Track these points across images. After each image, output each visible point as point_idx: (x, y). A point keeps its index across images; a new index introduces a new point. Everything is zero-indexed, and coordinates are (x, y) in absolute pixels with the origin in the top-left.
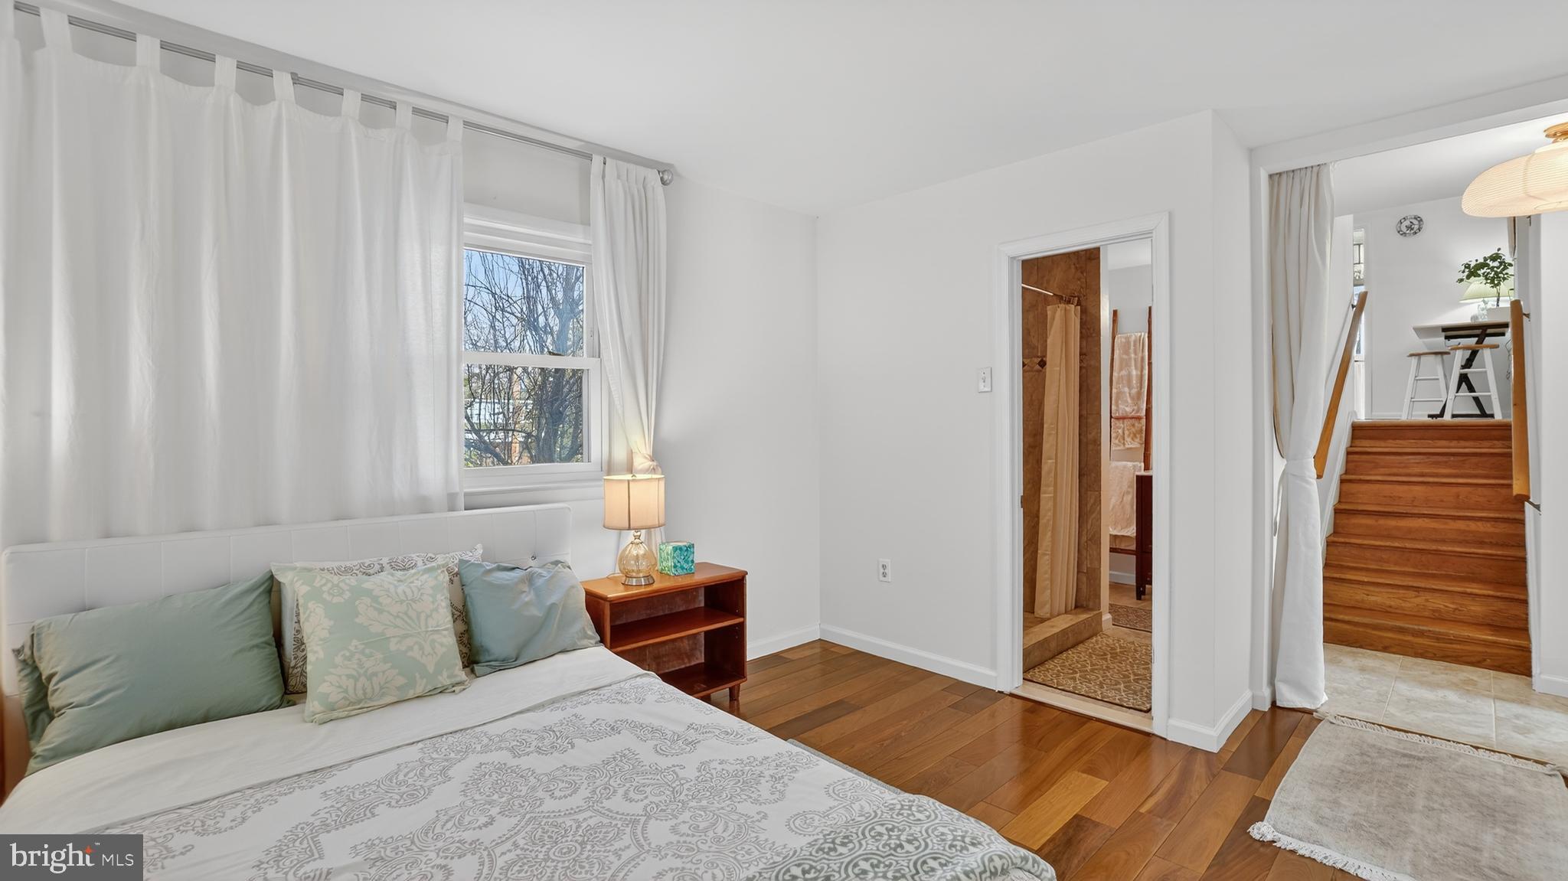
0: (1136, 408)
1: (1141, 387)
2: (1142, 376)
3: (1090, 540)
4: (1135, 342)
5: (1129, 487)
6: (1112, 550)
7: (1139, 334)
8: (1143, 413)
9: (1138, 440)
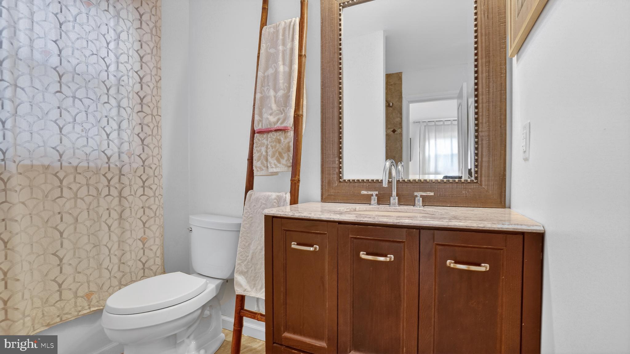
0: (282, 116)
1: (289, 88)
4: (284, 29)
7: (290, 19)
8: (290, 122)
9: (284, 161)
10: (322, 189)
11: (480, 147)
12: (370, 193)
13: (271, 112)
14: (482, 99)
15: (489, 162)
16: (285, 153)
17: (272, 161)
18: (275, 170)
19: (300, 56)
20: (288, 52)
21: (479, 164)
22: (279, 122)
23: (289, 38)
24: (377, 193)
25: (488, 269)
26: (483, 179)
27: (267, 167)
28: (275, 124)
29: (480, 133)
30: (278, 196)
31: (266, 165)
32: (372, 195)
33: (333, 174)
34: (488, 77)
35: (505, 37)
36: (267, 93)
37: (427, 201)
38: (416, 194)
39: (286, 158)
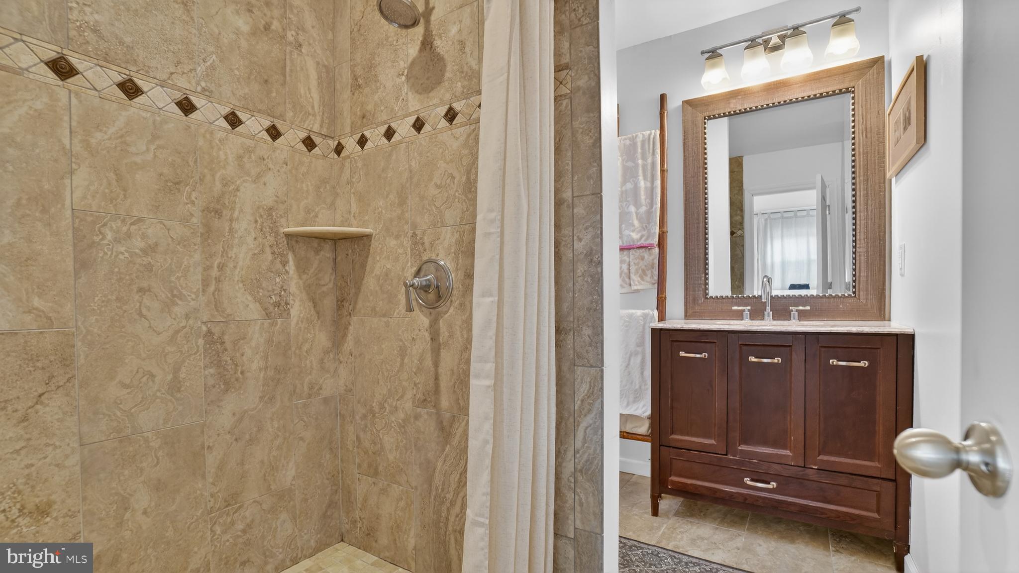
0: (645, 233)
1: (652, 204)
2: (653, 189)
3: (581, 471)
4: (643, 142)
5: (638, 346)
6: (624, 435)
7: (648, 132)
8: (656, 241)
9: (648, 278)
10: (686, 306)
11: (858, 262)
12: (740, 308)
13: (632, 228)
14: (860, 216)
15: (867, 277)
16: (648, 270)
17: (636, 279)
18: (638, 287)
19: (663, 171)
20: (649, 167)
21: (857, 279)
22: (643, 239)
23: (649, 151)
24: (749, 308)
25: (866, 366)
26: (862, 293)
27: (630, 285)
28: (638, 241)
29: (857, 249)
30: (643, 314)
31: (628, 282)
32: (744, 310)
33: (699, 291)
34: (867, 195)
35: (885, 156)
36: (626, 209)
37: (802, 315)
38: (791, 308)
39: (649, 276)
